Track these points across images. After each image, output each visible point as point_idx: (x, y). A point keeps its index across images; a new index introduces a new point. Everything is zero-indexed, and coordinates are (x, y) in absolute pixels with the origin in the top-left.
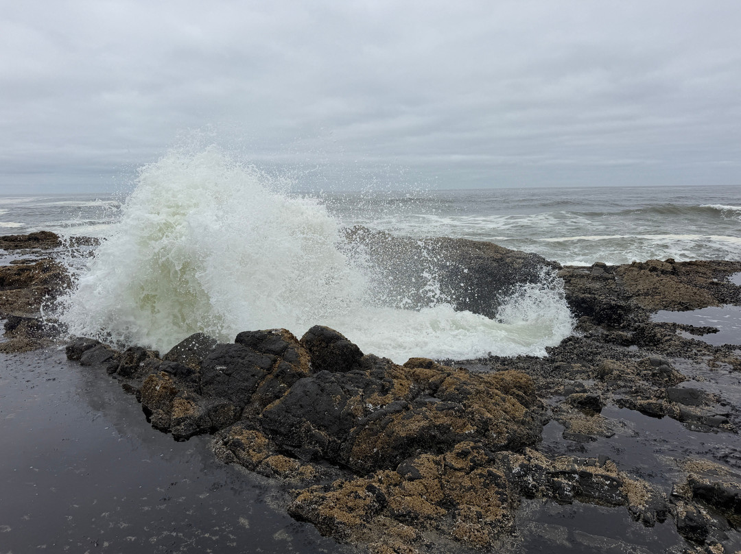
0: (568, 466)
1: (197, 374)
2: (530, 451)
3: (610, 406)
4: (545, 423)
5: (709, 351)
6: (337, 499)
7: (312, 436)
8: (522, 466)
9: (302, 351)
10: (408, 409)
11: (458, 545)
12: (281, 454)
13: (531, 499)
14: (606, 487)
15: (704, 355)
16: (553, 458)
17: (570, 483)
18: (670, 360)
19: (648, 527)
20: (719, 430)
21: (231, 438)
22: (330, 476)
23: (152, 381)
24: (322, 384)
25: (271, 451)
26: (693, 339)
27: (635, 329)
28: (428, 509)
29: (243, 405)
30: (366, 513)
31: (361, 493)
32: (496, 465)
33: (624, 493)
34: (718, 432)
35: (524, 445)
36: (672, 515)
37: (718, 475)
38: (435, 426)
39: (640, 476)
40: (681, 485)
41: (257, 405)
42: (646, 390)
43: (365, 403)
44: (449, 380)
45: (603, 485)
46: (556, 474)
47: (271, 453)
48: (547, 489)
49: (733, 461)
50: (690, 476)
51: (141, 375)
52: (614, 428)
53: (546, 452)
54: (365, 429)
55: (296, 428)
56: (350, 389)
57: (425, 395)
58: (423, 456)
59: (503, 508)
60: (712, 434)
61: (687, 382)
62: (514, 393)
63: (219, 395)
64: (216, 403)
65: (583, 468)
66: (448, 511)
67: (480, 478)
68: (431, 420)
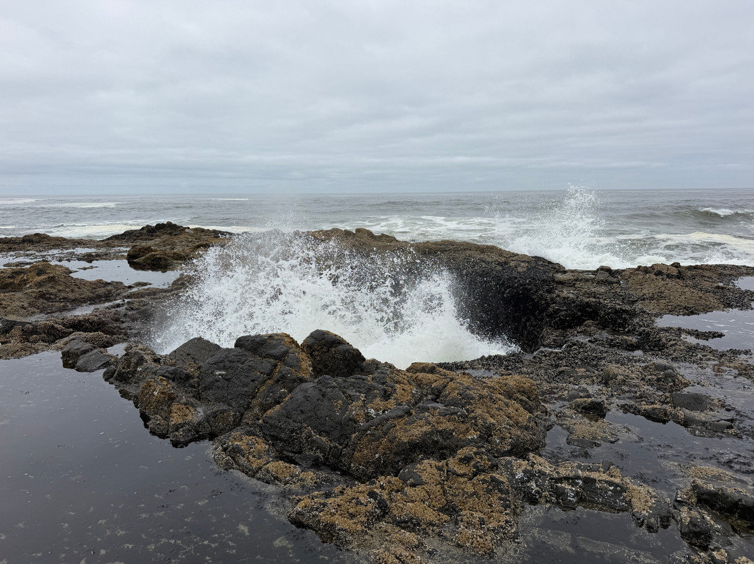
0: (571, 471)
1: (196, 380)
2: (533, 457)
3: (614, 412)
4: (549, 428)
5: (714, 356)
6: (338, 505)
7: (313, 441)
8: (525, 472)
9: (303, 356)
10: (411, 414)
11: (460, 551)
12: (281, 459)
13: (535, 505)
14: (610, 493)
15: (709, 359)
16: (556, 463)
17: (574, 489)
18: (675, 365)
19: (651, 532)
20: (723, 435)
21: (230, 443)
22: (331, 482)
23: (150, 386)
24: (324, 389)
25: (271, 457)
26: (698, 344)
27: (640, 334)
28: (430, 515)
29: (242, 410)
30: (368, 520)
31: (362, 499)
32: (499, 471)
33: (628, 499)
34: (722, 437)
35: (528, 450)
36: (676, 520)
37: (722, 480)
38: (438, 431)
39: (644, 482)
40: (685, 490)
41: (256, 410)
42: (650, 395)
43: (367, 408)
44: (452, 385)
45: (606, 490)
46: (560, 480)
47: (271, 459)
48: (550, 495)
49: (737, 467)
50: (694, 482)
51: (139, 380)
52: (618, 434)
53: (550, 458)
54: (367, 435)
55: (297, 433)
56: (351, 394)
57: (427, 400)
58: (426, 461)
59: (506, 514)
60: (717, 439)
61: (692, 388)
62: (518, 398)
63: (218, 400)
64: (215, 409)
65: (587, 474)
66: (451, 517)
67: (483, 484)
68: (434, 426)
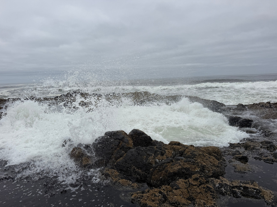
0: (238, 184)
2: (222, 178)
4: (226, 166)
6: (148, 196)
7: (136, 172)
8: (219, 184)
9: (129, 139)
10: (173, 161)
12: (124, 178)
13: (224, 197)
14: (255, 193)
16: (231, 181)
21: (105, 172)
22: (144, 187)
23: (75, 150)
24: (139, 152)
28: (184, 201)
29: (108, 159)
30: (159, 202)
31: (157, 194)
32: (209, 184)
33: (262, 195)
35: (219, 175)
38: (184, 168)
39: (268, 188)
41: (114, 159)
42: (265, 153)
43: (155, 159)
44: (187, 150)
45: (253, 191)
46: (234, 187)
47: (120, 178)
48: (230, 193)
52: (254, 169)
54: (157, 169)
55: (129, 168)
56: (149, 153)
57: (178, 156)
58: (180, 180)
59: (214, 201)
62: (213, 155)
63: (99, 156)
64: (98, 159)
65: (244, 185)
66: (192, 202)
67: (203, 189)
68: (182, 166)
